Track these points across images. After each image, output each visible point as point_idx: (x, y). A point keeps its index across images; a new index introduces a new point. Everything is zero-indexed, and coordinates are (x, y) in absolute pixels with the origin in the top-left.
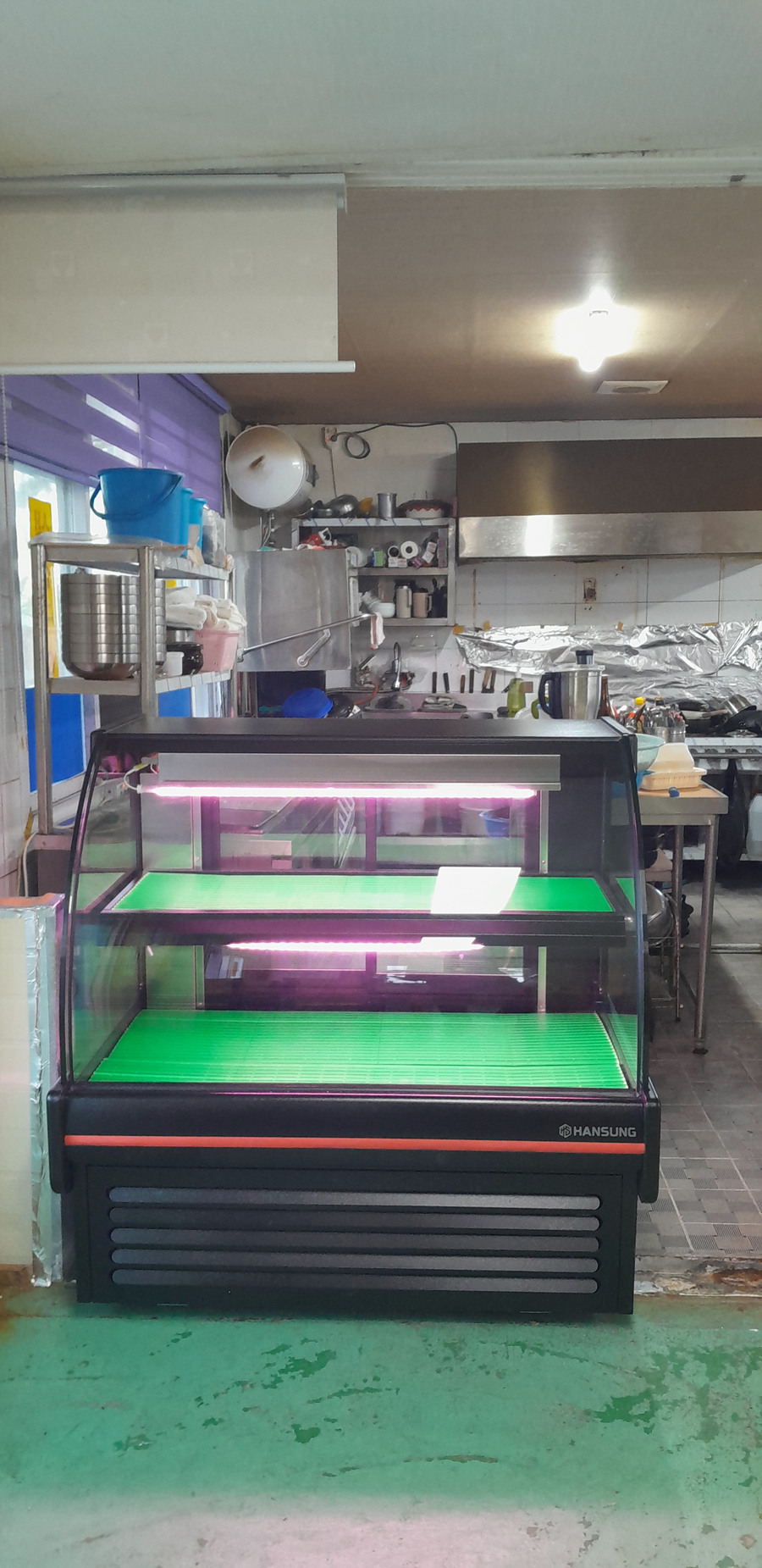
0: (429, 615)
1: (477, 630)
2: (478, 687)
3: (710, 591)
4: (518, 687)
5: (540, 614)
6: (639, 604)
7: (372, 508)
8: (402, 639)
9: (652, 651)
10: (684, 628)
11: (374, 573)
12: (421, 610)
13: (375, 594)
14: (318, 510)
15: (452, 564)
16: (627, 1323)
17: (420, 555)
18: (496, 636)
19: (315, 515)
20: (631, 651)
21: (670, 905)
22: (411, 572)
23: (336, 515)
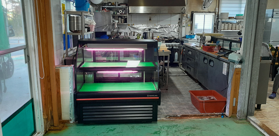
0: (124, 23)
1: (132, 25)
2: (132, 35)
3: (169, 19)
4: (139, 35)
5: (142, 23)
6: (158, 21)
7: (114, 4)
8: (119, 27)
9: (160, 29)
10: (165, 25)
11: (114, 15)
12: (123, 22)
13: (115, 19)
14: (105, 4)
15: (128, 14)
16: (157, 123)
17: (122, 12)
18: (135, 26)
19: (105, 5)
20: (157, 29)
21: (163, 69)
22: (121, 15)
23: (108, 5)
